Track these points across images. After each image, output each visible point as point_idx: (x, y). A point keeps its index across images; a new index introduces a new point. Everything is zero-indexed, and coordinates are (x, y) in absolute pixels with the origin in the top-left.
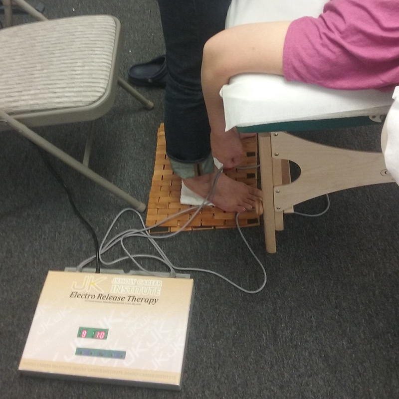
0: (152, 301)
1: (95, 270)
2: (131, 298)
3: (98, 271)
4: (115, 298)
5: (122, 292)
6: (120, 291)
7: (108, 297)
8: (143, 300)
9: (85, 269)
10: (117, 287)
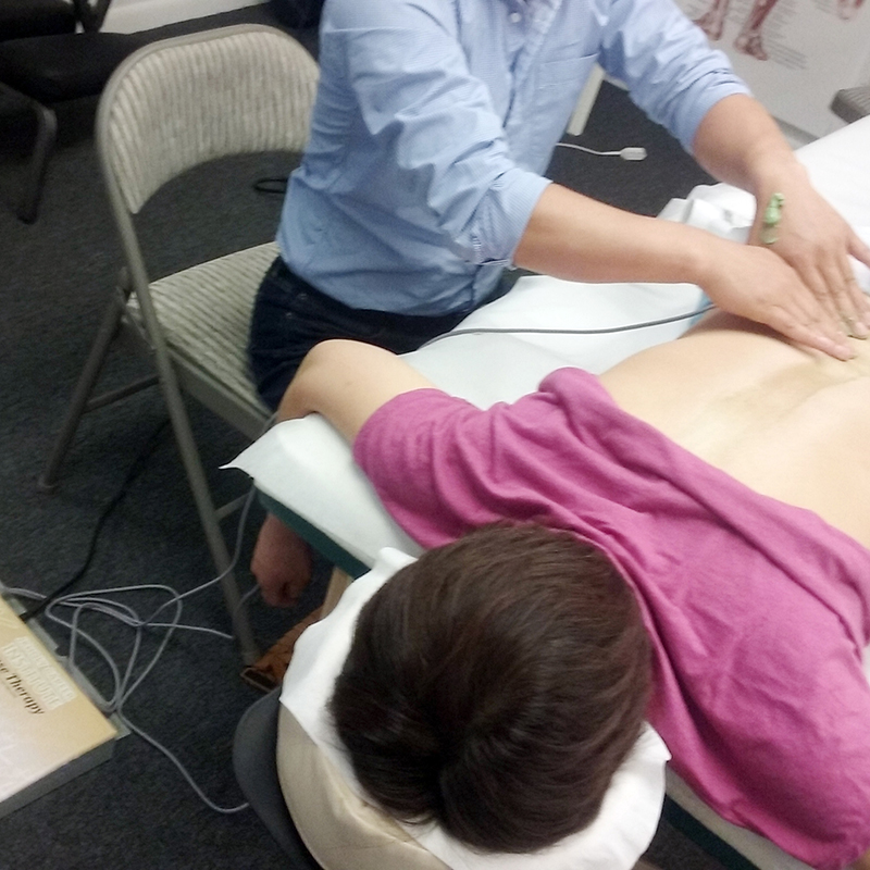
0: (33, 706)
1: (23, 611)
3: (24, 618)
5: (14, 662)
8: (25, 696)
9: (14, 601)
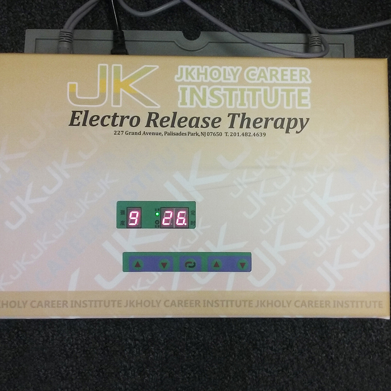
0: (293, 124)
2: (238, 120)
4: (194, 122)
5: (208, 105)
6: (203, 102)
7: (176, 120)
8: (271, 123)
10: (193, 91)
